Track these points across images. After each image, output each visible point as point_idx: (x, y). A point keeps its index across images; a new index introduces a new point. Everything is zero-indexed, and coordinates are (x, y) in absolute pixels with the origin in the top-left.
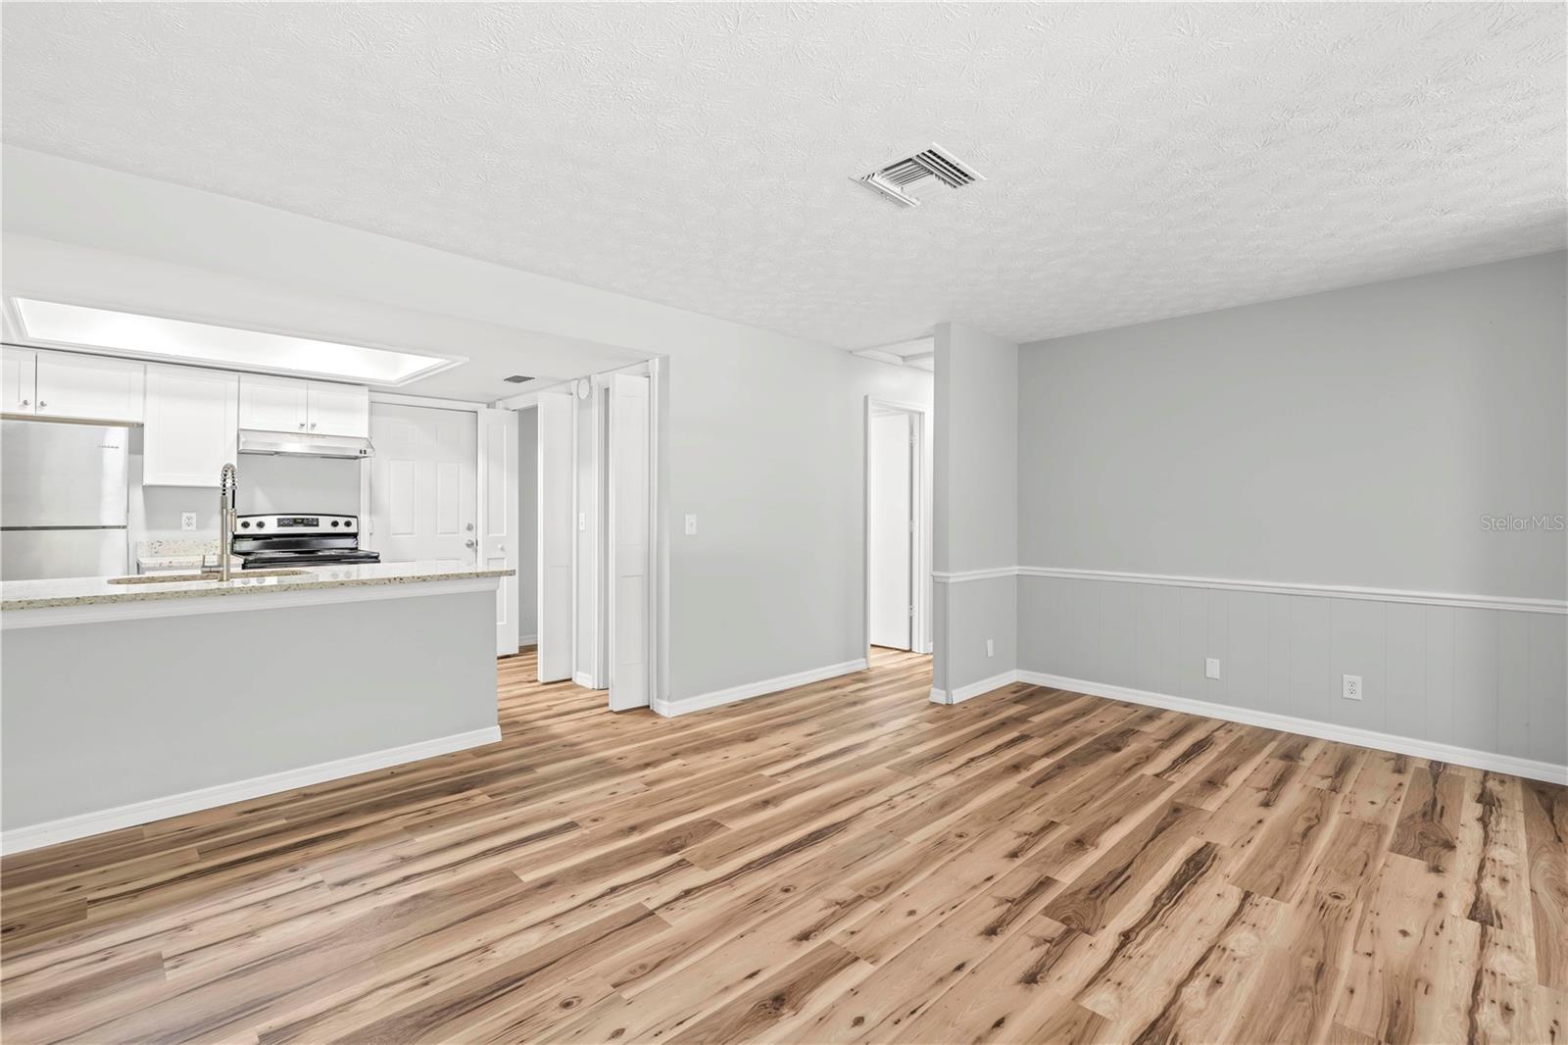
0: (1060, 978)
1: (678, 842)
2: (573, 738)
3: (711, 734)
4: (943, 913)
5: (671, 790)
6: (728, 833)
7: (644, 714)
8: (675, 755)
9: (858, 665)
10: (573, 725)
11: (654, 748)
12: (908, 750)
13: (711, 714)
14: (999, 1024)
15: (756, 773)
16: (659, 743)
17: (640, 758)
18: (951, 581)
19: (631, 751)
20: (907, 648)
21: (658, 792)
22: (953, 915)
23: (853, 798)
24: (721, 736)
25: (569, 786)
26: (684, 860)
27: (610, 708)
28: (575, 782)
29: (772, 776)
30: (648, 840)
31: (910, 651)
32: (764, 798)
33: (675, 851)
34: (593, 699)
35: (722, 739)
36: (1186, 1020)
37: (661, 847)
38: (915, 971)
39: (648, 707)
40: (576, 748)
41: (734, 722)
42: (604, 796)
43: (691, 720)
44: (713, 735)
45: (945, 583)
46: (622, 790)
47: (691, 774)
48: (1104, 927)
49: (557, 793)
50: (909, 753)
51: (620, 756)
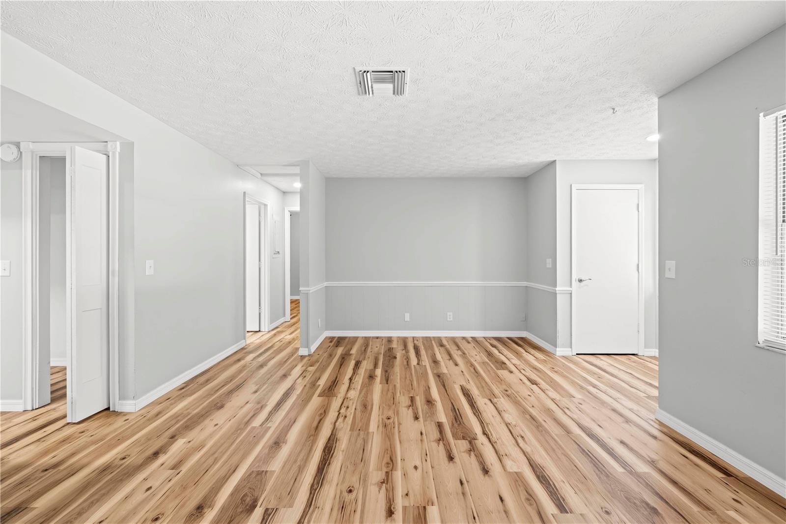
0: (491, 464)
1: (248, 499)
2: (47, 460)
3: (185, 412)
4: (426, 461)
5: (199, 463)
6: (275, 475)
7: (108, 417)
8: (173, 438)
9: (241, 344)
10: (35, 449)
11: (148, 438)
12: (318, 384)
13: (169, 399)
14: (501, 499)
15: (249, 428)
16: (150, 433)
17: (142, 452)
18: (311, 292)
19: (129, 448)
20: (258, 330)
21: (189, 470)
22: (430, 457)
23: (320, 420)
24: (195, 412)
25: (92, 504)
26: (267, 510)
27: (69, 419)
28: (96, 497)
29: (261, 425)
30: (224, 509)
31: (260, 331)
32: (272, 441)
33: (252, 507)
34: (34, 419)
35: (198, 413)
36: (534, 457)
37: (239, 510)
38: (451, 497)
39: (108, 409)
40: (62, 468)
41: (194, 400)
42: (140, 496)
43: (158, 408)
44: (189, 414)
45: (307, 293)
46: (155, 483)
47: (202, 446)
48: (476, 434)
49: (85, 515)
50: (319, 385)
51: (122, 456)
